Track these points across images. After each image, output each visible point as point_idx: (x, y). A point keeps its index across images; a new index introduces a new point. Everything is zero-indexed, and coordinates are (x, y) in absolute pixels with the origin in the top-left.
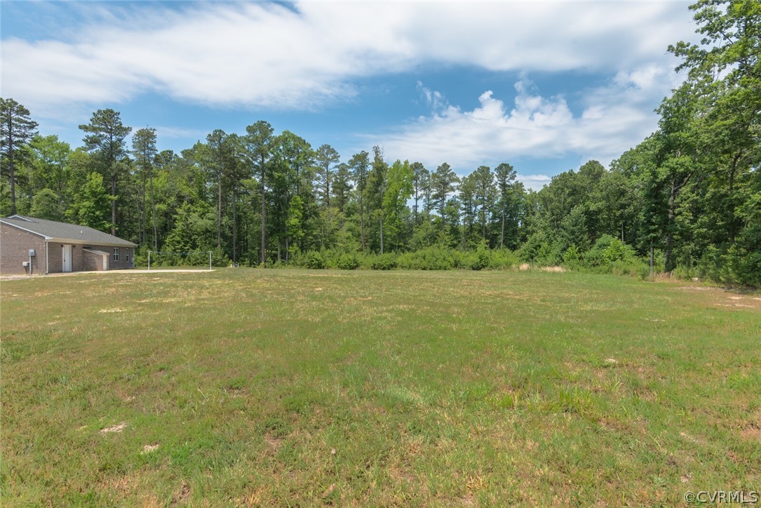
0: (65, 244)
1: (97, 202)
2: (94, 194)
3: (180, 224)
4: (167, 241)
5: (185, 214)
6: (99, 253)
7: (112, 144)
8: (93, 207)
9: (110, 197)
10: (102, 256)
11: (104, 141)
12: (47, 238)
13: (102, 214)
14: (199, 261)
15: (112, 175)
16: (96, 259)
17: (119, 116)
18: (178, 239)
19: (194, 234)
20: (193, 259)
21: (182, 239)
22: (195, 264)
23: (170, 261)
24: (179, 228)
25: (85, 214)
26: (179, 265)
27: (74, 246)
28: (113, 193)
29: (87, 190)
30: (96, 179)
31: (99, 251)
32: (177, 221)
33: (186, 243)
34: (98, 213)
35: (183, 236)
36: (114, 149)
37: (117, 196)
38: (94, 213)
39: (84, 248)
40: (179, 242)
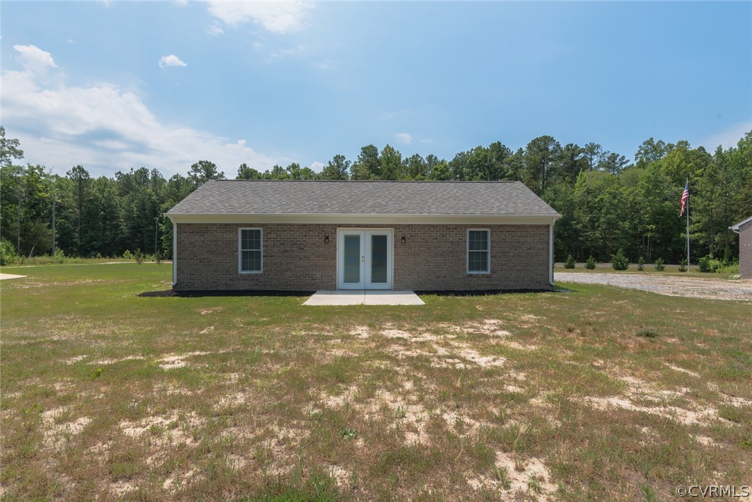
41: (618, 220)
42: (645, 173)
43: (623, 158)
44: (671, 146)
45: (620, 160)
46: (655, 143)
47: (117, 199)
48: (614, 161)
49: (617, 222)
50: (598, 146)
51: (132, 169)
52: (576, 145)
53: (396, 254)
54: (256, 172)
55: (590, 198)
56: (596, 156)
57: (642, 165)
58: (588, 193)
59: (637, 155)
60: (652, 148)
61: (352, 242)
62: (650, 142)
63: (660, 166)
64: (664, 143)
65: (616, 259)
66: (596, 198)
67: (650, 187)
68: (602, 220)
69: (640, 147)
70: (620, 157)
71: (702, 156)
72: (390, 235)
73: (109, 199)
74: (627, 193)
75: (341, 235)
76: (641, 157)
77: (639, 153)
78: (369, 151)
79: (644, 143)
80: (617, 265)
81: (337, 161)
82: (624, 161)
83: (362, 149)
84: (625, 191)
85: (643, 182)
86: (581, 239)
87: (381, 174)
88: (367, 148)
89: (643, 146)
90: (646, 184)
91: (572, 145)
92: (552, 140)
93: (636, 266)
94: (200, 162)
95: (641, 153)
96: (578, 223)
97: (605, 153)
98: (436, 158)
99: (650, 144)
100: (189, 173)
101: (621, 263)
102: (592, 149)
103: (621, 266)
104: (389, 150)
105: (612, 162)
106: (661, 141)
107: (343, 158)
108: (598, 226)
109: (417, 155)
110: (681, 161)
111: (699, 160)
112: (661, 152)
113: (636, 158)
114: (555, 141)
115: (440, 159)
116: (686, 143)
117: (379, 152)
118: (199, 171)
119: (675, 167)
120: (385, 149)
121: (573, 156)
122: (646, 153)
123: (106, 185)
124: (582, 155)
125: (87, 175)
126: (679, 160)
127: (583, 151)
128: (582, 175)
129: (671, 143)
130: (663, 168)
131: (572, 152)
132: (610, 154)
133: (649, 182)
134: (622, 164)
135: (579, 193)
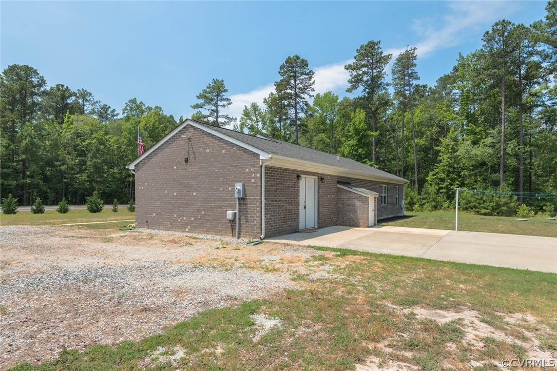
0: (305, 173)
1: (359, 140)
2: (357, 131)
3: (445, 157)
4: (429, 178)
5: (452, 143)
6: (363, 192)
7: (373, 79)
8: (356, 145)
9: (372, 133)
10: (367, 198)
11: (365, 79)
12: (263, 156)
13: (364, 152)
14: (472, 204)
15: (373, 109)
16: (357, 203)
17: (380, 46)
18: (443, 176)
19: (463, 169)
20: (464, 201)
21: (448, 176)
22: (466, 209)
23: (433, 204)
24: (445, 162)
25: (349, 153)
26: (445, 209)
27: (321, 178)
28: (374, 129)
29: (351, 129)
30: (360, 116)
31: (362, 190)
32: (441, 154)
33: (453, 180)
34: (360, 151)
35: (449, 172)
36: (374, 84)
37: (378, 132)
38: (356, 151)
39: (339, 182)
40: (442, 180)
41: (103, 164)
42: (128, 125)
43: (114, 110)
44: (150, 109)
45: (111, 112)
46: (138, 103)
48: (106, 112)
49: (103, 166)
50: (90, 94)
52: (67, 87)
55: (79, 141)
56: (88, 103)
57: (128, 119)
58: (78, 136)
59: (124, 110)
60: (135, 107)
62: (134, 101)
63: (139, 122)
64: (144, 105)
65: (91, 201)
66: (85, 142)
67: (131, 138)
68: (88, 163)
69: (126, 103)
70: (111, 109)
71: (172, 122)
74: (112, 141)
76: (127, 113)
77: (126, 109)
79: (130, 101)
80: (92, 207)
82: (115, 114)
84: (112, 139)
85: (126, 133)
86: (65, 180)
89: (128, 103)
90: (128, 135)
91: (62, 86)
92: (36, 72)
93: (111, 207)
95: (127, 109)
96: (63, 164)
97: (97, 102)
99: (134, 103)
101: (96, 205)
102: (84, 95)
103: (95, 208)
105: (104, 112)
106: (142, 103)
108: (86, 169)
110: (156, 122)
111: (168, 124)
112: (143, 112)
113: (124, 113)
114: (38, 74)
116: (160, 109)
119: (151, 125)
121: (64, 98)
122: (131, 109)
124: (74, 98)
126: (153, 121)
127: (75, 94)
128: (69, 118)
129: (150, 106)
130: (142, 124)
131: (62, 93)
132: (102, 104)
133: (130, 134)
134: (113, 116)
135: (67, 135)
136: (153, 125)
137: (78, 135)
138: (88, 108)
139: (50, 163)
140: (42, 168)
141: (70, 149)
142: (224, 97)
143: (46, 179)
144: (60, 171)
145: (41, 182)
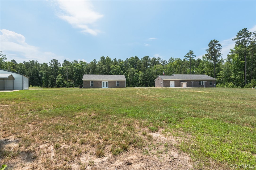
0: (171, 80)
16: (182, 84)
27: (175, 81)
31: (184, 82)
39: (180, 81)
42: (169, 65)
43: (166, 61)
44: (176, 59)
47: (26, 70)
48: (164, 62)
51: (29, 61)
53: (109, 84)
54: (69, 62)
57: (169, 63)
60: (172, 59)
61: (104, 83)
62: (171, 58)
72: (108, 82)
73: (23, 70)
75: (102, 82)
78: (103, 58)
81: (94, 61)
83: (101, 57)
87: (106, 64)
88: (102, 57)
92: (148, 57)
94: (53, 60)
95: (170, 60)
98: (120, 60)
100: (50, 63)
102: (159, 59)
104: (108, 58)
106: (174, 58)
107: (96, 60)
109: (116, 59)
115: (122, 60)
116: (179, 59)
117: (105, 58)
118: (53, 62)
120: (107, 57)
121: (154, 61)
123: (22, 65)
125: (16, 62)
127: (157, 59)
128: (155, 66)
129: (176, 58)
130: (173, 65)
131: (154, 59)
132: (163, 60)
133: (169, 68)
134: (166, 63)
135: (155, 70)
136: (176, 64)
137: (157, 70)
138: (160, 62)
139: (151, 77)
140: (150, 79)
141: (155, 74)
142: (193, 55)
143: (151, 81)
144: (153, 79)
145: (150, 82)
